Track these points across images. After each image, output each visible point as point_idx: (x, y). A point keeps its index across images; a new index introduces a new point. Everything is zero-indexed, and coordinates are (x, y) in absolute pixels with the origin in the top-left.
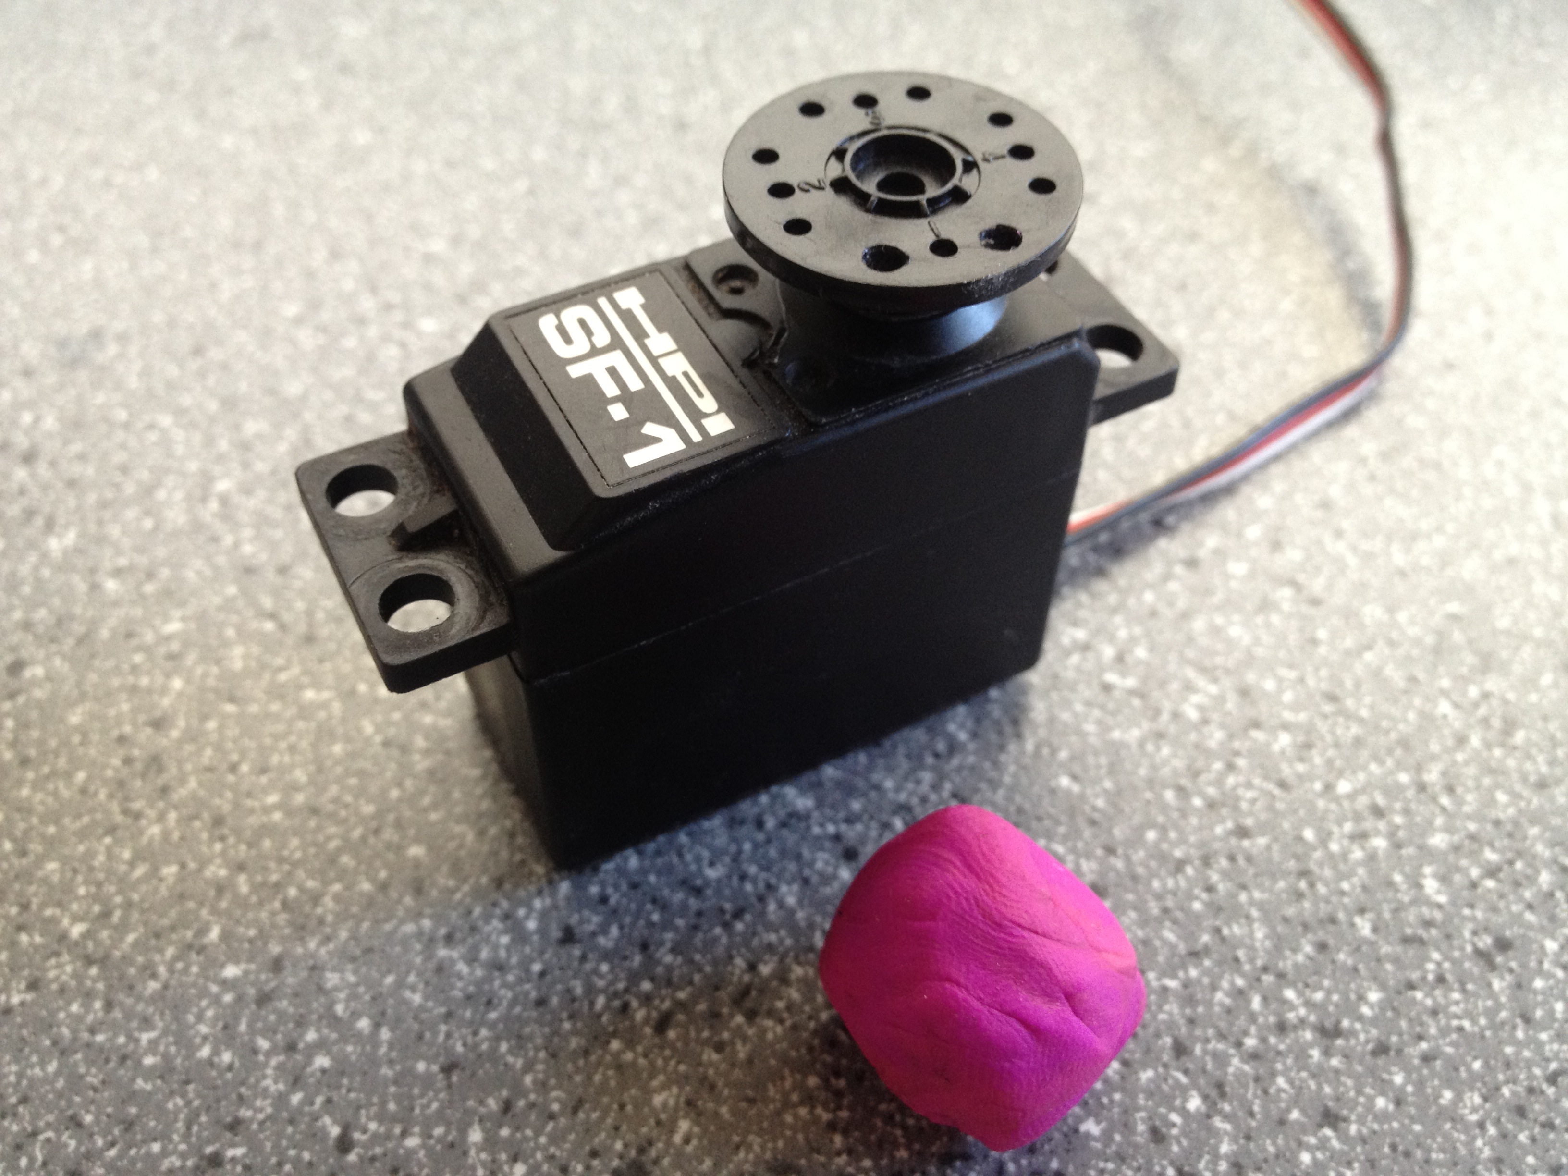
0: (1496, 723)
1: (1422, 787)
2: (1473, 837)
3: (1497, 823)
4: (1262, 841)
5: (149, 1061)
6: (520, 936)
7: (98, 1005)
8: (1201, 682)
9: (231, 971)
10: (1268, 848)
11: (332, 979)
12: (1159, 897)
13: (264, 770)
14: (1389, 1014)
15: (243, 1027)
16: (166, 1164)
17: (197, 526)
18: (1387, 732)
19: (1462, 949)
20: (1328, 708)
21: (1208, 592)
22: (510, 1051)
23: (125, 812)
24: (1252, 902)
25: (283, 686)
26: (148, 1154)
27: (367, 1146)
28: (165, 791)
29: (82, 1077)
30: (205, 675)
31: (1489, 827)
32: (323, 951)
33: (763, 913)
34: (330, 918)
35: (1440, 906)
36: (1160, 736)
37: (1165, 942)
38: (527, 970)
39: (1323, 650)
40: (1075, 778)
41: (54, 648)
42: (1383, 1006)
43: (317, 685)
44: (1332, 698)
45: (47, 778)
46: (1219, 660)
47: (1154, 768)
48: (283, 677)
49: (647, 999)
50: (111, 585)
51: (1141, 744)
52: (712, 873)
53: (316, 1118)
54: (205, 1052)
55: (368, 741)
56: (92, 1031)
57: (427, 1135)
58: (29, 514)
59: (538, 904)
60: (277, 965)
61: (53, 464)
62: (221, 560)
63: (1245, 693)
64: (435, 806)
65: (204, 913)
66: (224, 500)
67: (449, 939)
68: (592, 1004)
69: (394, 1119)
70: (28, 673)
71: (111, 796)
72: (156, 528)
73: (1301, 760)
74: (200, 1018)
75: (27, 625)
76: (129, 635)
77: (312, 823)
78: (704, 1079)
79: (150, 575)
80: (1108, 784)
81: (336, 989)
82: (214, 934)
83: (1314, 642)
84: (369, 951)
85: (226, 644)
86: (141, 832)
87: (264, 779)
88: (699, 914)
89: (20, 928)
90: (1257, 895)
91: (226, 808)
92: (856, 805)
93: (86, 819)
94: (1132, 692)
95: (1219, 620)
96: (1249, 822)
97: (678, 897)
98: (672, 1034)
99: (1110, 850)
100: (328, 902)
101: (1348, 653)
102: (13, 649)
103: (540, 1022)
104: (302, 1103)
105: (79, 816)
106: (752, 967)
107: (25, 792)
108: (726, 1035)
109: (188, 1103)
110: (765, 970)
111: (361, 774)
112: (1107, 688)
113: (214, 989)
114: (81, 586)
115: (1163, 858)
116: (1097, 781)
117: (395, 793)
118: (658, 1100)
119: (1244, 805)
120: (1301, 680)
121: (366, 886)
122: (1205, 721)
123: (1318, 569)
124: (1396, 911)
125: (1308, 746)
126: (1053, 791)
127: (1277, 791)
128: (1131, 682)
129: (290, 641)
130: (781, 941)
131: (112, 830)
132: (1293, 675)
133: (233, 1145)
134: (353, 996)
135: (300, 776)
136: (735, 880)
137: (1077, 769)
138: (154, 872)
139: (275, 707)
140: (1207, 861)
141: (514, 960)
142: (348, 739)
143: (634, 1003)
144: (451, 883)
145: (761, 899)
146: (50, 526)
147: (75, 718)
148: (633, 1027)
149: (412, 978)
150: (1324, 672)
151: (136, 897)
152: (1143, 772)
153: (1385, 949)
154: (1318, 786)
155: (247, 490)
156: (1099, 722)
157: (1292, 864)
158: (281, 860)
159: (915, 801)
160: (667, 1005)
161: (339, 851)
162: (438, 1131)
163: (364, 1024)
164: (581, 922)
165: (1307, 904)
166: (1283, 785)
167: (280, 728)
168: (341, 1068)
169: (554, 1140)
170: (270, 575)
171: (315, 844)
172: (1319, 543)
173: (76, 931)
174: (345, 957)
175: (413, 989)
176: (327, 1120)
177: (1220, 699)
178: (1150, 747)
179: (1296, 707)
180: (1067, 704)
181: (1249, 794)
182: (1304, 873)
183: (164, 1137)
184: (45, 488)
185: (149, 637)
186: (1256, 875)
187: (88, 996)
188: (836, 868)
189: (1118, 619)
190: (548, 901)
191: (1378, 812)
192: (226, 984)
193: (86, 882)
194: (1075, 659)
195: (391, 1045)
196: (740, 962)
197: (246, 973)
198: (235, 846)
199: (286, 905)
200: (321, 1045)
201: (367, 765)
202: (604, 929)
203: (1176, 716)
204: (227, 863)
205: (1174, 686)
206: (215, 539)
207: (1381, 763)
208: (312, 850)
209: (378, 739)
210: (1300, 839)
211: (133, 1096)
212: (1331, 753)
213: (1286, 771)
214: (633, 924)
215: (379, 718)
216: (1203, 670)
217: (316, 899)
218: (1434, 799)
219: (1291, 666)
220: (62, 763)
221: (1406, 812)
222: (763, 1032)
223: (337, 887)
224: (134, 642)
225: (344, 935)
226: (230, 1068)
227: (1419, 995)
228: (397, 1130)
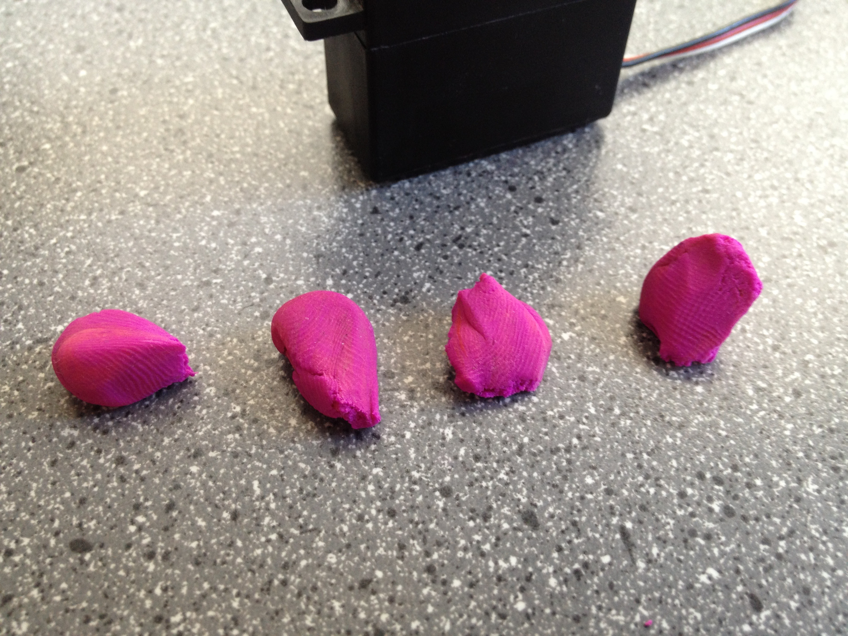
0: (837, 157)
1: (797, 180)
2: (821, 201)
3: (833, 197)
4: (715, 195)
5: (176, 244)
6: (352, 209)
7: (153, 222)
8: (691, 131)
9: (216, 213)
10: (718, 198)
11: (263, 219)
12: (662, 214)
13: (232, 137)
14: (773, 267)
15: (221, 234)
16: (184, 283)
17: (201, 40)
18: (782, 157)
19: (812, 244)
20: (753, 145)
21: (697, 95)
22: (347, 252)
23: (166, 149)
24: (708, 219)
25: (242, 106)
26: (176, 279)
27: (278, 282)
28: (185, 143)
29: (144, 249)
30: (205, 99)
31: (829, 198)
32: (259, 209)
33: (469, 209)
34: (263, 196)
35: (801, 227)
36: (668, 151)
37: (664, 232)
38: (356, 223)
39: (753, 122)
40: (625, 165)
41: (132, 85)
42: (769, 264)
43: (257, 106)
44: (755, 141)
45: (129, 134)
46: (701, 123)
47: (664, 163)
48: (241, 102)
49: (412, 237)
50: (160, 62)
51: (659, 154)
52: (444, 192)
53: (255, 270)
54: (203, 243)
55: (282, 130)
56: (150, 231)
57: (307, 280)
58: (120, 32)
59: (361, 198)
60: (238, 212)
61: (132, 12)
62: (212, 54)
63: (712, 137)
64: (313, 157)
65: (204, 190)
66: (214, 31)
67: (319, 208)
68: (386, 237)
69: (292, 273)
70: (120, 94)
71: (159, 143)
72: (181, 40)
73: (738, 164)
74: (201, 230)
75: (119, 75)
76: (168, 81)
77: (255, 159)
78: (438, 268)
79: (178, 58)
80: (641, 169)
81: (265, 223)
82: (208, 198)
83: (749, 119)
84: (282, 210)
85: (215, 87)
86: (174, 157)
87: (232, 141)
88: (438, 207)
89: (116, 191)
90: (711, 216)
91: (214, 151)
92: (516, 170)
93: (147, 151)
94: (656, 133)
95: (702, 107)
96: (709, 187)
97: (428, 199)
98: (423, 251)
99: (640, 194)
100: (262, 190)
101: (765, 124)
102: (112, 84)
103: (361, 242)
104: (249, 265)
105: (144, 150)
106: (462, 229)
107: (118, 139)
108: (449, 253)
109: (195, 261)
110: (469, 230)
111: (278, 142)
112: (644, 131)
113: (208, 219)
114: (146, 62)
115: (666, 199)
116: (637, 167)
117: (294, 151)
118: (415, 275)
119: (708, 181)
120: (741, 133)
121: (280, 185)
122: (691, 147)
123: (753, 90)
124: (779, 227)
125: (742, 159)
126: (614, 170)
127: (724, 177)
128: (656, 129)
129: (244, 88)
130: (477, 220)
131: (160, 156)
132: (737, 131)
133: (216, 278)
134: (273, 226)
135: (249, 141)
136: (456, 195)
137: (626, 161)
138: (180, 173)
139: (238, 113)
140: (687, 202)
141: (349, 218)
142: (272, 128)
143: (406, 238)
144: (320, 187)
145: (468, 203)
146: (130, 36)
147: (143, 112)
148: (405, 247)
149: (301, 222)
150: (752, 131)
151: (171, 182)
152: (659, 165)
153: (773, 241)
154: (745, 176)
155: (225, 28)
156: (638, 144)
157: (729, 205)
158: (240, 172)
159: (545, 170)
160: (421, 240)
161: (267, 171)
162: (312, 279)
163: (278, 237)
164: (382, 206)
165: (735, 222)
166: (728, 174)
167: (240, 121)
168: (267, 253)
169: (366, 286)
170: (236, 61)
171: (256, 168)
172: (755, 80)
173: (143, 193)
174: (269, 211)
175: (302, 226)
176: (260, 272)
177: (700, 138)
178: (663, 155)
179: (737, 143)
180: (623, 136)
181: (711, 177)
182: (734, 209)
183: (184, 273)
184: (128, 22)
185: (177, 83)
186: (711, 209)
187: (148, 218)
188: (505, 193)
189: (651, 104)
190: (366, 197)
191: (774, 188)
192: (213, 218)
193: (147, 175)
194: (629, 118)
195: (291, 246)
196: (456, 226)
197: (223, 214)
198: (218, 166)
199: (242, 190)
200: (258, 244)
201: (282, 139)
202: (393, 209)
203: (677, 143)
204: (214, 172)
205: (677, 132)
206: (210, 46)
207: (778, 168)
208: (254, 170)
209: (286, 129)
210: (734, 196)
211: (169, 257)
212: (753, 163)
213: (730, 168)
214: (406, 209)
215: (287, 121)
216: (691, 126)
217: (256, 189)
218: (803, 185)
219: (736, 128)
220: (136, 129)
221: (788, 189)
222: (466, 253)
223: (266, 185)
224: (170, 84)
225: (269, 203)
226: (215, 249)
227: (788, 261)
228: (293, 277)
